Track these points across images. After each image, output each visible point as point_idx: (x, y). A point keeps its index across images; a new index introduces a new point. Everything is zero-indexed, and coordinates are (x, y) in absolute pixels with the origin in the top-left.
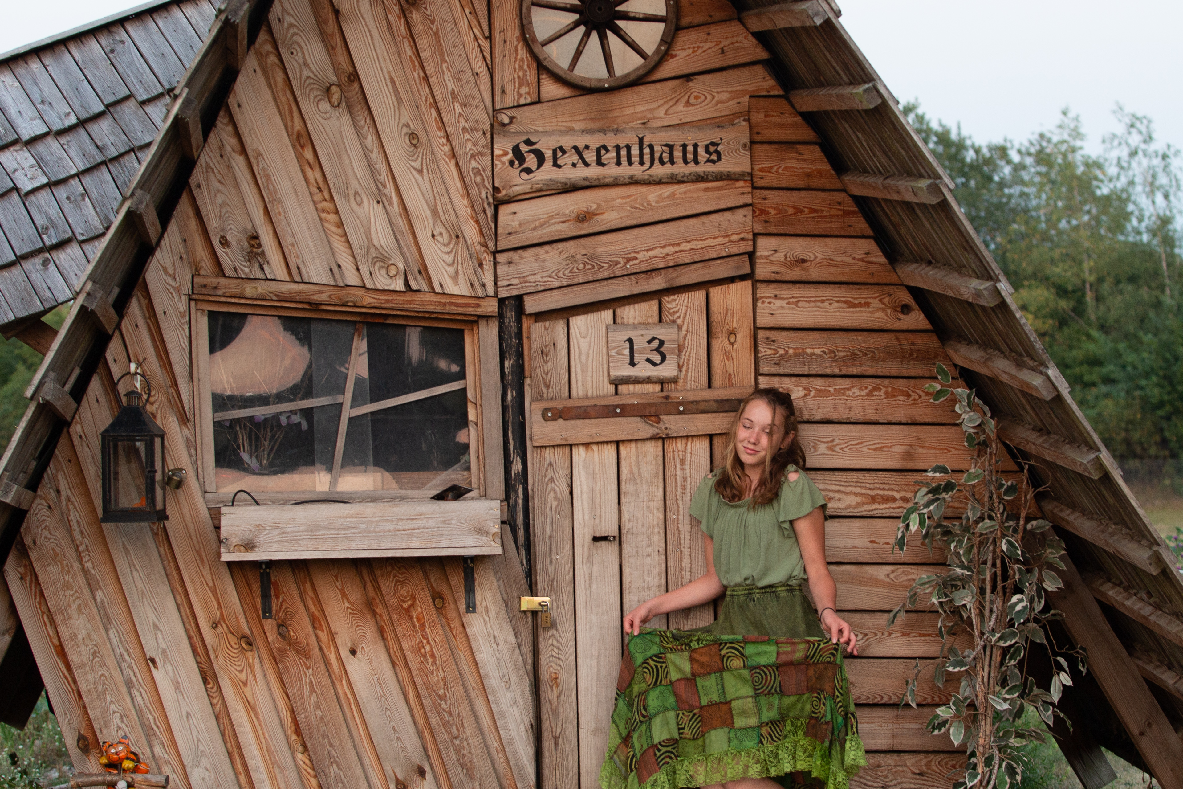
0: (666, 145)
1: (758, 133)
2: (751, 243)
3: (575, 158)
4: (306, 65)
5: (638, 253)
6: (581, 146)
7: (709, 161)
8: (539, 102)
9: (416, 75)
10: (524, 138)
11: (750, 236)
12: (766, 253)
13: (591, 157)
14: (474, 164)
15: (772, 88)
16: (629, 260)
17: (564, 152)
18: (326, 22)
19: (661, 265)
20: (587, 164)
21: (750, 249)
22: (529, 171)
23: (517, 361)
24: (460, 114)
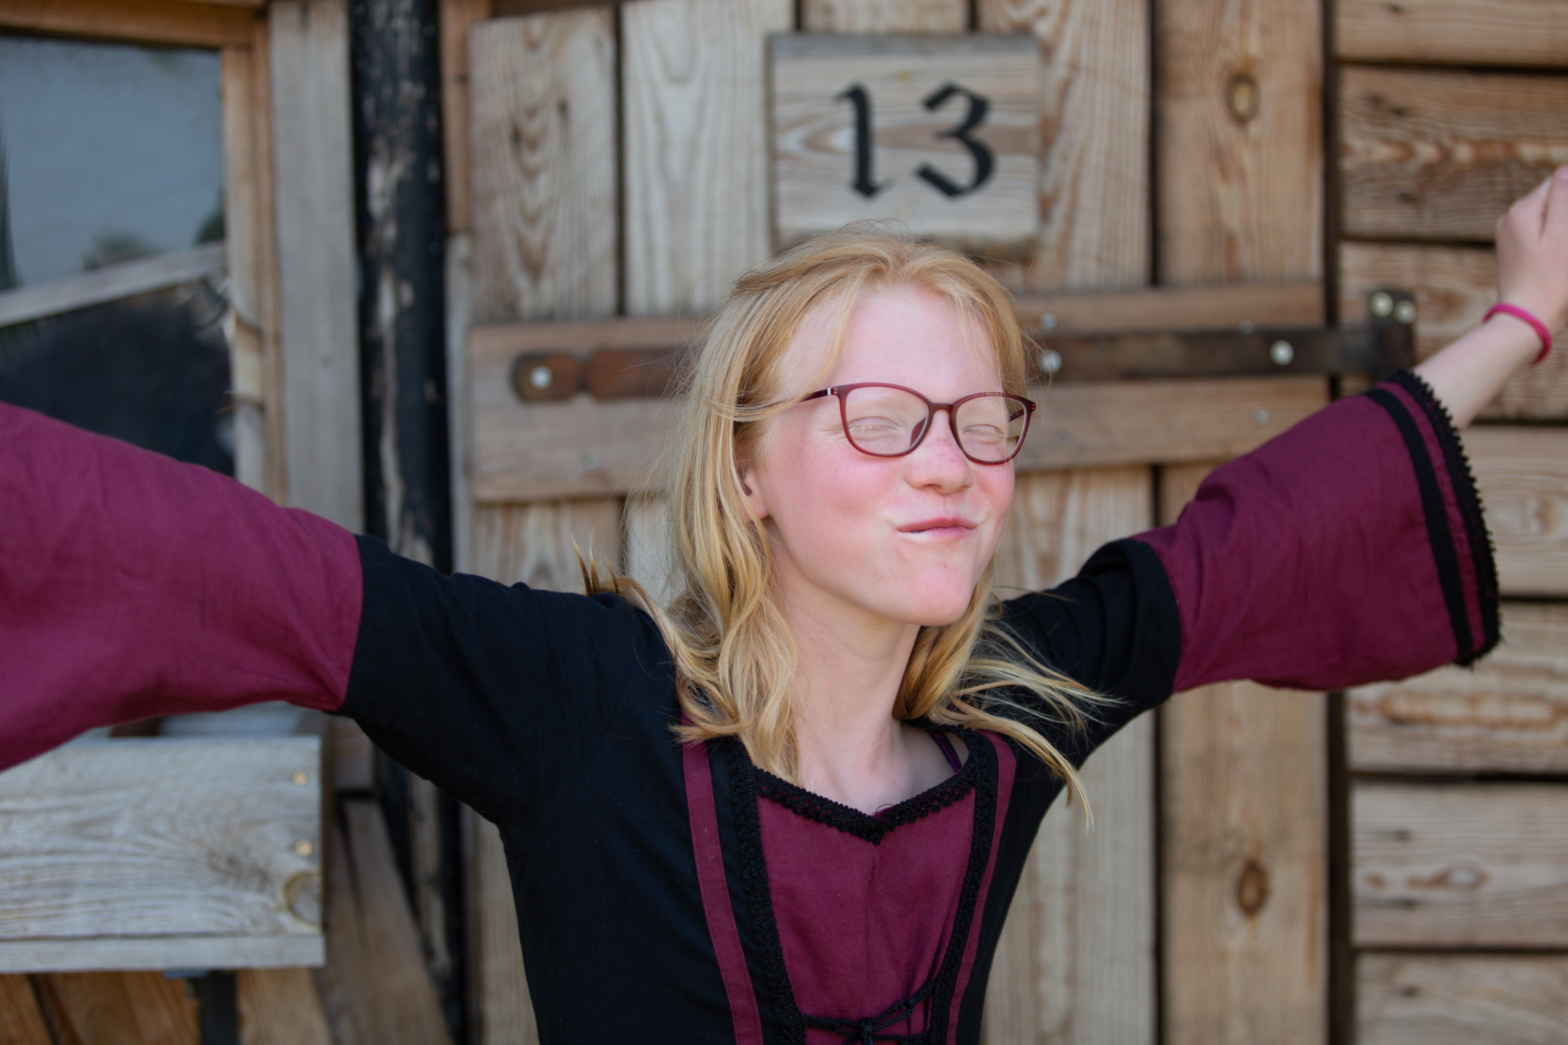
23: (419, 168)
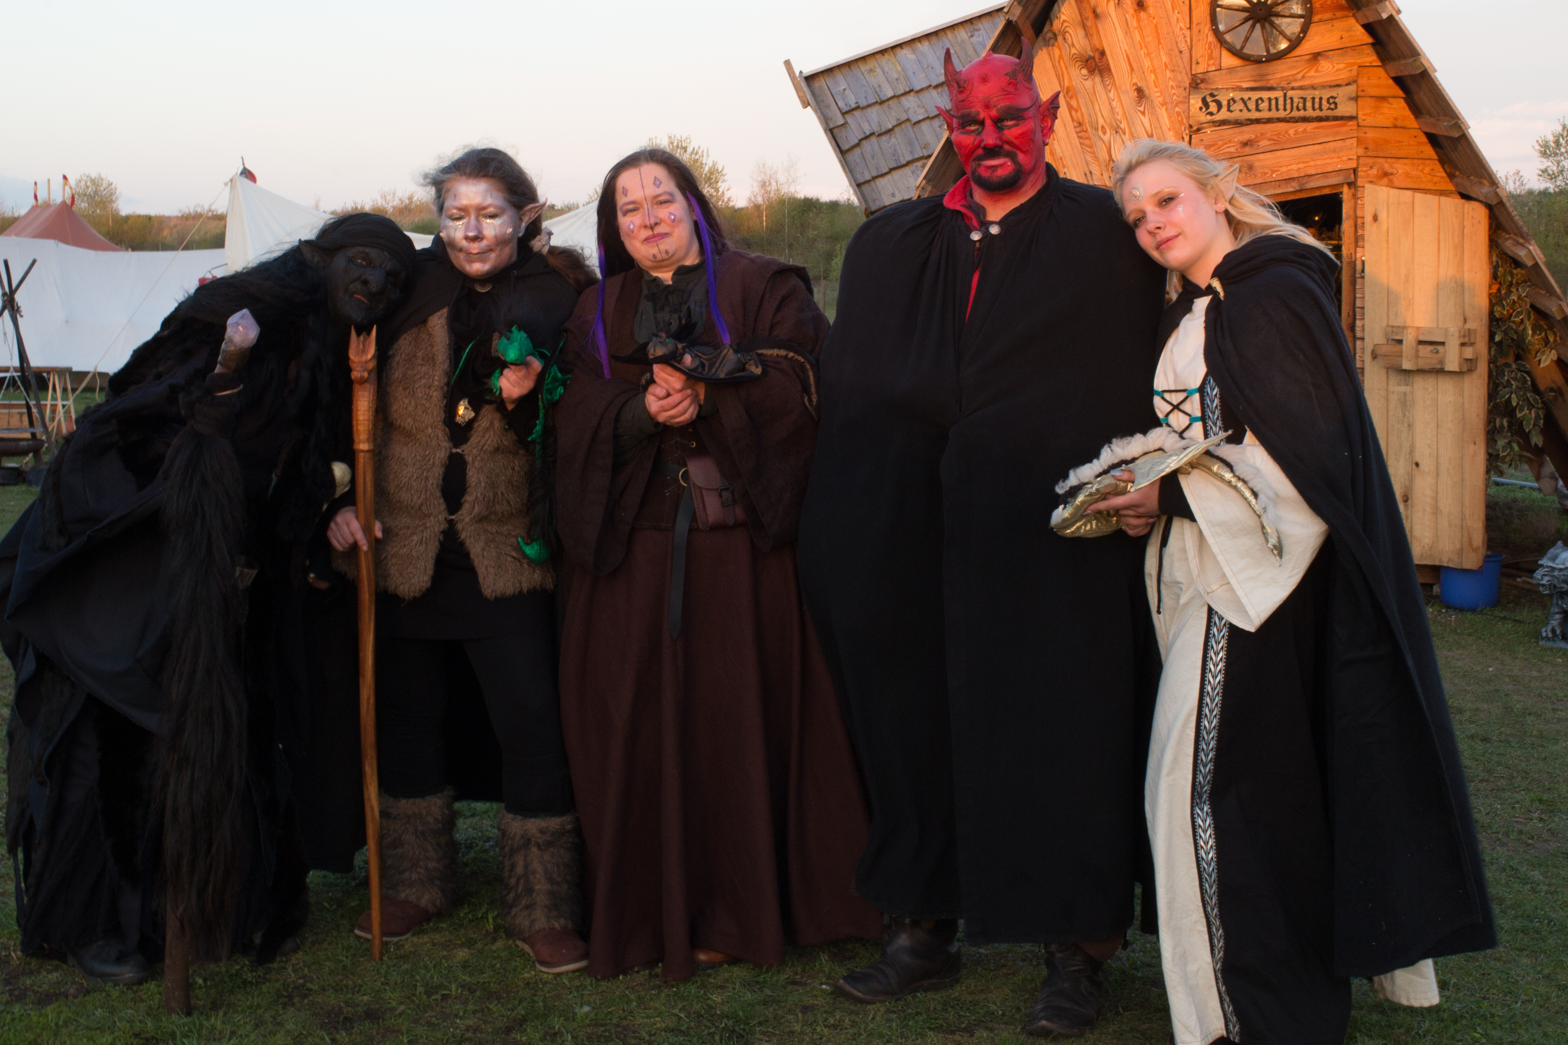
0: (1302, 98)
1: (1363, 91)
2: (1355, 161)
3: (1242, 106)
4: (1073, 45)
5: (1281, 167)
6: (1246, 98)
7: (1329, 109)
8: (1220, 69)
9: (1142, 52)
10: (1210, 92)
11: (1355, 157)
12: (1365, 169)
13: (1252, 105)
14: (1177, 109)
15: (1374, 61)
16: (1273, 172)
17: (1235, 102)
18: (1087, 19)
19: (1296, 175)
20: (1249, 110)
21: (1354, 166)
22: (1211, 114)
24: (1170, 78)
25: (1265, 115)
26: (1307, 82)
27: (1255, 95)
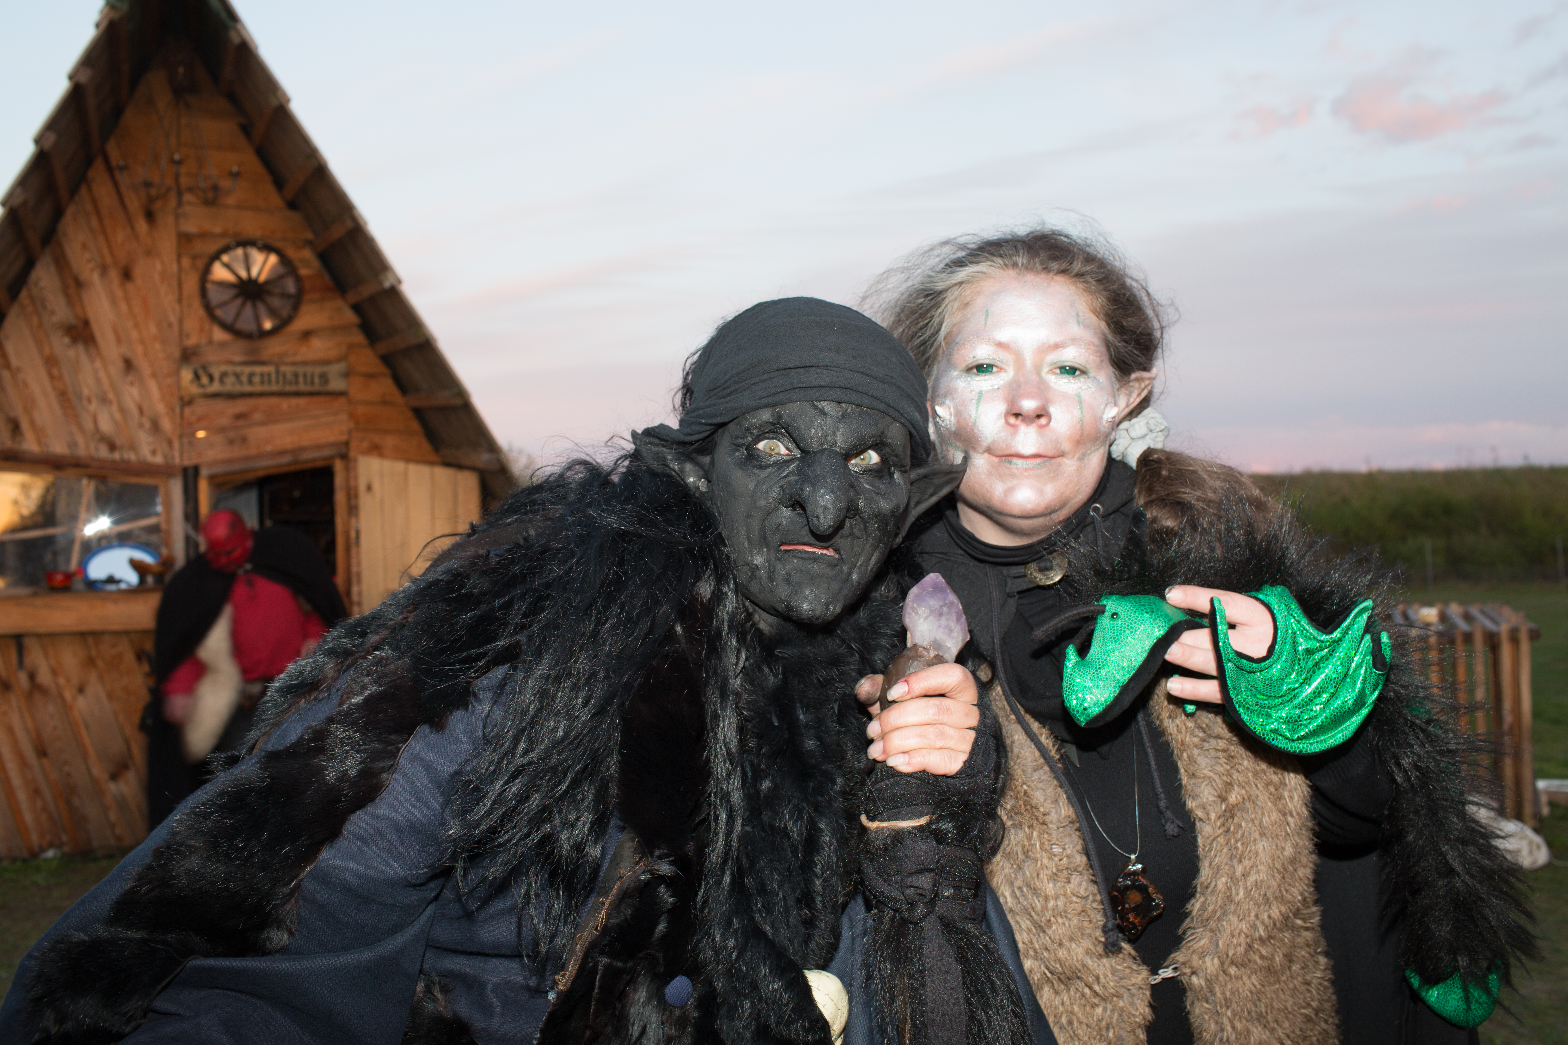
0: (294, 373)
1: (353, 368)
2: (346, 435)
3: (234, 380)
4: (54, 313)
5: (275, 439)
6: (238, 371)
7: (320, 385)
8: (211, 344)
9: (129, 323)
10: (202, 365)
11: (346, 431)
12: (356, 441)
13: (244, 379)
14: (167, 381)
15: (361, 341)
16: (267, 445)
17: (227, 375)
18: (69, 287)
19: (290, 448)
20: (241, 384)
21: (346, 439)
22: (203, 386)
23: (195, 505)
24: (159, 350)
25: (258, 388)
26: (298, 358)
27: (247, 370)
